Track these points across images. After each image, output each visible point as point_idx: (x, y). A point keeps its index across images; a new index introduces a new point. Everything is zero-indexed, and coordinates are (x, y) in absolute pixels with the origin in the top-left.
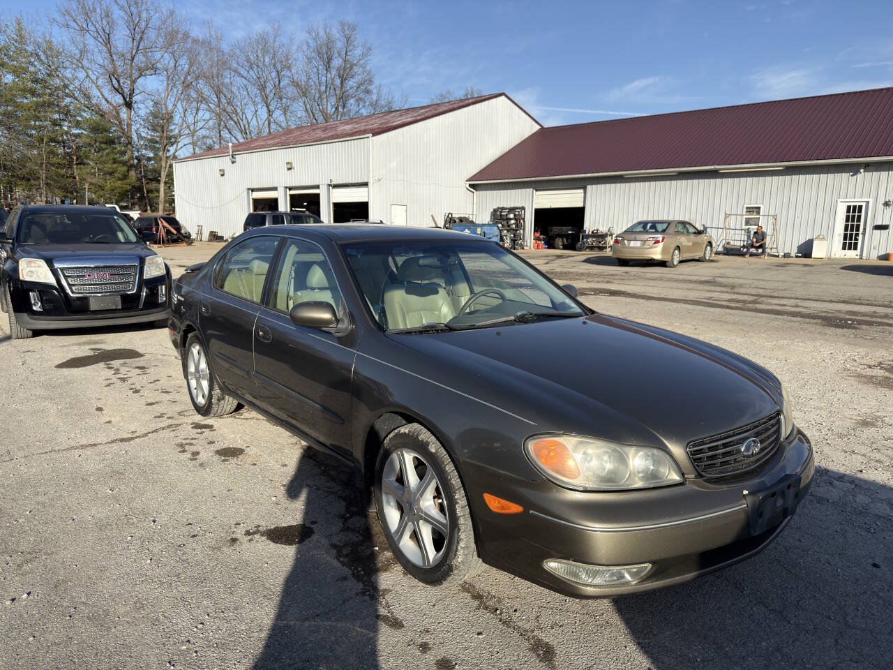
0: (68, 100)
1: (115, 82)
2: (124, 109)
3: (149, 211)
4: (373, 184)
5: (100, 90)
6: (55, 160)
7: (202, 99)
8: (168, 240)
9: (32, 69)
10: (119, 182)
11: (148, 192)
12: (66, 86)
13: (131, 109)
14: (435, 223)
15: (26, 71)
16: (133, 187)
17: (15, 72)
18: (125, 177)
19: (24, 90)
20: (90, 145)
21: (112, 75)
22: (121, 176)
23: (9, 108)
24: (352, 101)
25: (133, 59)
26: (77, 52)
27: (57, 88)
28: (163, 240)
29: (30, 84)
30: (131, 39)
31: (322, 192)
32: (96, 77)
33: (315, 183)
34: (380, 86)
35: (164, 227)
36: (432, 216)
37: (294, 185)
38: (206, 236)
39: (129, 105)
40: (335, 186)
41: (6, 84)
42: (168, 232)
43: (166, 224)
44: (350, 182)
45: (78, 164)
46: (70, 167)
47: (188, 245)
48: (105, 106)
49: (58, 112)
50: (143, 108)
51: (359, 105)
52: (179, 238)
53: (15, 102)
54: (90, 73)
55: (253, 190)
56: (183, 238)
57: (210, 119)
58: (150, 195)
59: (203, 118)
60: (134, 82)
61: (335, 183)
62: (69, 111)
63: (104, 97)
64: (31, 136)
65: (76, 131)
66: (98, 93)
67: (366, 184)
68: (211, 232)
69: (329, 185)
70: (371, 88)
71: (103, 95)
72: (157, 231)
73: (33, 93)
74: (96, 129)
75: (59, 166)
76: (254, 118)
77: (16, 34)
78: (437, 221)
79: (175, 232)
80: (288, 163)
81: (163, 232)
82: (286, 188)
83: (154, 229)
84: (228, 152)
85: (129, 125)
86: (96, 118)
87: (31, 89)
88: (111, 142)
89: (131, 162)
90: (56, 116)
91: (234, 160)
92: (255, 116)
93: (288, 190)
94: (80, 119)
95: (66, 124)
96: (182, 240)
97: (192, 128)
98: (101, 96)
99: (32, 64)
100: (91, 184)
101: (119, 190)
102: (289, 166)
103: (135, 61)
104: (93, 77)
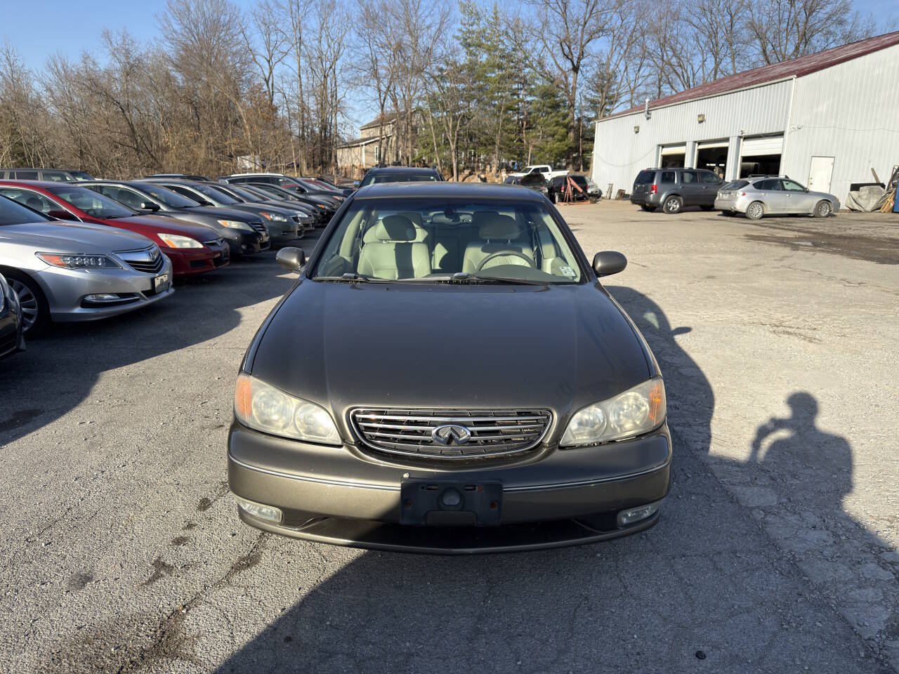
0: (527, 70)
1: (566, 48)
2: (572, 74)
3: (581, 170)
4: (789, 133)
5: (554, 58)
6: (510, 126)
7: (645, 54)
8: (574, 199)
9: (501, 47)
10: (558, 143)
11: (583, 152)
12: (526, 58)
13: (577, 73)
14: (876, 178)
15: (496, 49)
16: (570, 148)
17: (489, 50)
18: (564, 137)
19: (493, 66)
20: (539, 110)
21: (564, 42)
22: (560, 137)
23: (481, 83)
24: (817, 36)
25: (585, 23)
26: (541, 24)
27: (520, 61)
28: (569, 198)
29: (498, 60)
30: (586, 5)
31: (732, 145)
32: (552, 46)
33: (725, 136)
34: (857, 13)
35: (572, 186)
36: (873, 170)
37: (703, 139)
38: (614, 194)
39: (576, 69)
40: (746, 138)
41: (481, 62)
42: (575, 191)
43: (573, 183)
44: (764, 132)
45: (526, 129)
46: (520, 131)
47: (592, 203)
48: (557, 72)
49: (518, 83)
50: (589, 70)
51: (827, 40)
52: (584, 196)
53: (486, 77)
54: (548, 43)
55: (663, 146)
56: (587, 197)
57: (650, 75)
58: (585, 154)
59: (643, 75)
60: (583, 47)
61: (746, 134)
62: (526, 81)
63: (556, 64)
64: (494, 106)
65: (529, 99)
66: (552, 61)
67: (781, 134)
68: (620, 190)
69: (740, 137)
70: (846, 17)
71: (556, 63)
72: (565, 190)
73: (500, 67)
74: (546, 94)
75: (511, 131)
76: (701, 69)
77: (492, 17)
78: (879, 177)
79: (581, 190)
80: (699, 116)
81: (570, 190)
82: (695, 142)
83: (563, 188)
84: (644, 109)
85: (574, 89)
86: (547, 84)
87: (498, 64)
88: (556, 106)
89: (572, 124)
90: (515, 86)
91: (649, 116)
92: (700, 66)
93: (697, 144)
94: (533, 87)
95: (522, 92)
96: (587, 199)
97: (632, 85)
98: (554, 64)
99: (502, 42)
100: (534, 146)
101: (556, 151)
102: (701, 119)
103: (587, 25)
104: (550, 46)
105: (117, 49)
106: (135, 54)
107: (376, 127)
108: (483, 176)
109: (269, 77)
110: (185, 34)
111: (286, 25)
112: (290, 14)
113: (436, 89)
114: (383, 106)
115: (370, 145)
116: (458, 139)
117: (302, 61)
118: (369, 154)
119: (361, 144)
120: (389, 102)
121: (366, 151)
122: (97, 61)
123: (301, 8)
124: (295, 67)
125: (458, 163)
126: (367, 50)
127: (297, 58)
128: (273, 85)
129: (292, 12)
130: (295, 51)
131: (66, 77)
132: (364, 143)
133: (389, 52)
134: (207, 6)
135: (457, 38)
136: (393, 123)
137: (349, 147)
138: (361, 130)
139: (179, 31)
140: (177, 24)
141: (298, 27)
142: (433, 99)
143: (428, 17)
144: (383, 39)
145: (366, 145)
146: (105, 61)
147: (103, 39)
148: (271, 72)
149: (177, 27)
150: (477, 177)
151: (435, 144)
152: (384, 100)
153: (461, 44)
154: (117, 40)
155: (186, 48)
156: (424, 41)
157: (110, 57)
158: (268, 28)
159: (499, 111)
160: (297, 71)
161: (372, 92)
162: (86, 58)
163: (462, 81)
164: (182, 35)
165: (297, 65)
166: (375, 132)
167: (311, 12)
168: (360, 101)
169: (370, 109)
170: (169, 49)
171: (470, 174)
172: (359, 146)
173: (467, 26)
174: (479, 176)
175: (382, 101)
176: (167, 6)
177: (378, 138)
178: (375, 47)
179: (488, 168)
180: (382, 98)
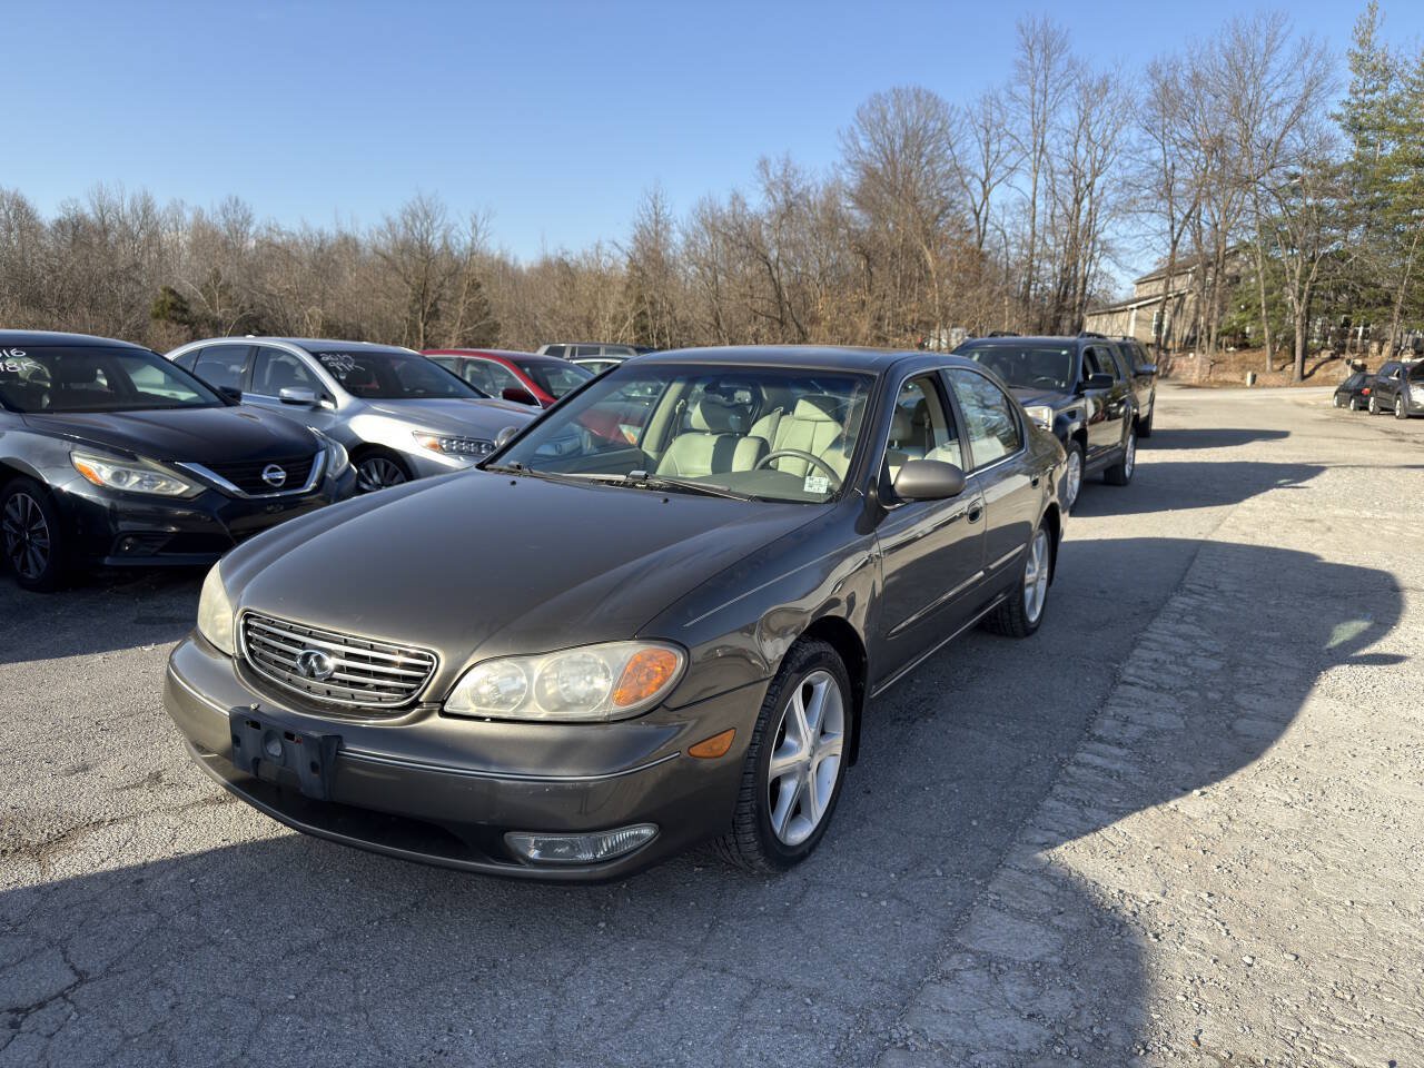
23: (1378, 194)
41: (1382, 156)
53: (1388, 183)
105: (773, 184)
106: (797, 189)
107: (1160, 279)
108: (1359, 362)
109: (981, 209)
110: (875, 153)
111: (1022, 125)
112: (1030, 108)
113: (1276, 211)
114: (1175, 243)
115: (1147, 308)
116: (1311, 296)
117: (1041, 179)
118: (1143, 323)
119: (1130, 306)
120: (1187, 237)
121: (1138, 319)
122: (747, 201)
123: (1050, 98)
124: (1029, 190)
125: (1307, 338)
126: (1157, 154)
127: (1033, 175)
128: (986, 219)
129: (1033, 106)
130: (1030, 165)
131: (713, 224)
132: (1134, 306)
133: (1196, 153)
134: (911, 111)
135: (1338, 118)
136: (1194, 272)
137: (1110, 313)
138: (1139, 284)
139: (866, 151)
140: (865, 140)
141: (1038, 129)
142: (1268, 228)
143: (1278, 88)
144: (1187, 134)
145: (1138, 308)
146: (758, 203)
147: (758, 171)
148: (986, 198)
149: (864, 145)
150: (1344, 362)
151: (1263, 305)
152: (1179, 235)
153: (1344, 126)
154: (776, 170)
155: (871, 174)
156: (1266, 129)
157: (764, 194)
158: (990, 131)
159: (1410, 243)
160: (1031, 197)
161: (1158, 223)
162: (736, 198)
163: (1334, 193)
164: (871, 155)
165: (1031, 188)
166: (1157, 288)
167: (1065, 103)
168: (1136, 237)
169: (1150, 249)
170: (850, 179)
171: (1333, 357)
172: (1126, 310)
173: (1361, 95)
174: (1348, 362)
175: (1175, 235)
176: (856, 117)
177: (1160, 298)
178: (1173, 147)
179: (1375, 347)
180: (1176, 230)
